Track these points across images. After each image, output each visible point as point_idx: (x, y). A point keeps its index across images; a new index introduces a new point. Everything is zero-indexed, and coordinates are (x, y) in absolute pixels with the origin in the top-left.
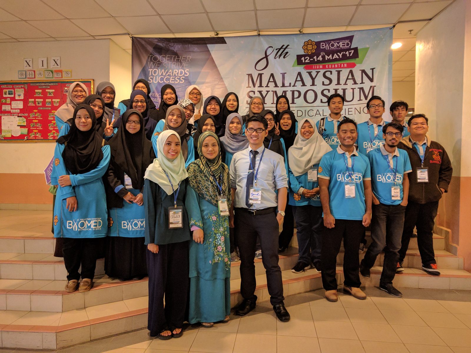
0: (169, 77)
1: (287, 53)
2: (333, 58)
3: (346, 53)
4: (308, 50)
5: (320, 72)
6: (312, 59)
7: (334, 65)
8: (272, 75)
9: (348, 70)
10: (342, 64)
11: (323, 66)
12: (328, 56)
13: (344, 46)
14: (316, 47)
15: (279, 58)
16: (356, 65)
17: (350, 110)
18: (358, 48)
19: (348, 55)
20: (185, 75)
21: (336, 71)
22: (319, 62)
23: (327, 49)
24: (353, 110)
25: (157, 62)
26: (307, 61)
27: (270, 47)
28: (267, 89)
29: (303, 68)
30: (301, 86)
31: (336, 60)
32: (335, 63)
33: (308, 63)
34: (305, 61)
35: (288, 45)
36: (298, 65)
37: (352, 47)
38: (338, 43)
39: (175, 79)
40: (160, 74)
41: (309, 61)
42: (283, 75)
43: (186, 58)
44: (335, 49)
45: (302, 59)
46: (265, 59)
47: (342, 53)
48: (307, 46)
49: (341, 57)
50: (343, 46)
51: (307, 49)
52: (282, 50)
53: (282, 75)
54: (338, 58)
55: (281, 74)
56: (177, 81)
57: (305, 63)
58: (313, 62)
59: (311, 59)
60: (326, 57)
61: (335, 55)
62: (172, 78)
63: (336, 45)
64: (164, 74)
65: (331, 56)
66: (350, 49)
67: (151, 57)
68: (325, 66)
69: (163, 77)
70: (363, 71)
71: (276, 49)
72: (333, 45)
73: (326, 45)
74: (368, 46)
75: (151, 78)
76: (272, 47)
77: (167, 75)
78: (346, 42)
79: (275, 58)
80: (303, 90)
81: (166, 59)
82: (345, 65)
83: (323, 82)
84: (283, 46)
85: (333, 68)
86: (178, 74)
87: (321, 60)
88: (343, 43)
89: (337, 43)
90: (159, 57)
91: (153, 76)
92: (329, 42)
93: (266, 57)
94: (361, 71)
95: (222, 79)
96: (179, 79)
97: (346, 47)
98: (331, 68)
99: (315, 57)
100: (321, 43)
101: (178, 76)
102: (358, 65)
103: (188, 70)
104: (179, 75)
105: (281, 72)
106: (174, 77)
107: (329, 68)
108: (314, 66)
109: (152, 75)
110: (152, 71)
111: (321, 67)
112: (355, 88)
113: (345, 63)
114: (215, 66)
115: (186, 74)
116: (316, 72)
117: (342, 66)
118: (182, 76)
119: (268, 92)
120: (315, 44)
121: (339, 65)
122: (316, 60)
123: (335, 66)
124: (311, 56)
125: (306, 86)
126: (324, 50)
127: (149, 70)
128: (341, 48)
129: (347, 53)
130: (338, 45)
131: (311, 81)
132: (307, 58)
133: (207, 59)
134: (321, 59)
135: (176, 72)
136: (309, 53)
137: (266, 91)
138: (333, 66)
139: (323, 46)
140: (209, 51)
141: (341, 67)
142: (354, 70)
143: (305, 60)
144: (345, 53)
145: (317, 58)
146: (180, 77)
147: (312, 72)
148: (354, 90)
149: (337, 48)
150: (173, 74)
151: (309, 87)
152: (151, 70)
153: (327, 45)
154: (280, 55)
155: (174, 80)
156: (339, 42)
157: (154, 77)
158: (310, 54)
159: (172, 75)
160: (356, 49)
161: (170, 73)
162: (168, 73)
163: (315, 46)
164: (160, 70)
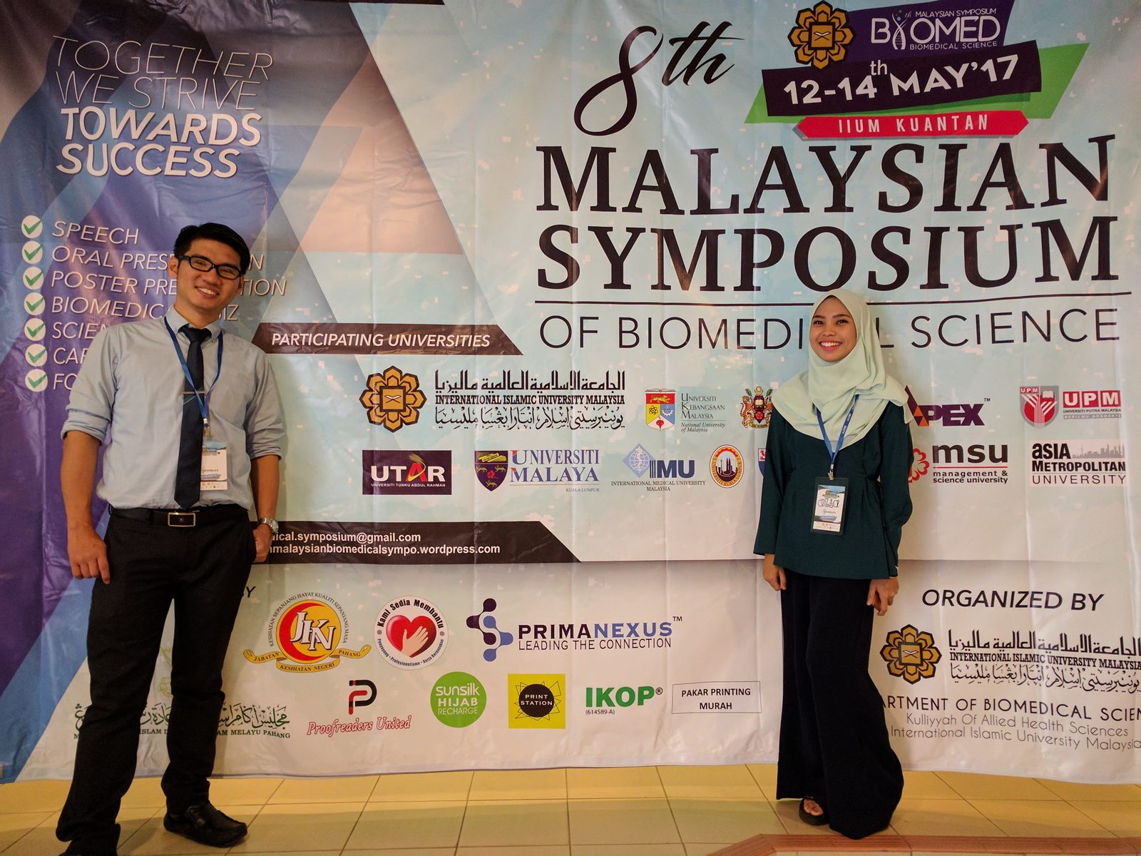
0: (161, 148)
1: (720, 59)
2: (927, 89)
3: (984, 68)
4: (816, 49)
5: (869, 148)
6: (833, 92)
7: (934, 119)
8: (653, 159)
9: (993, 144)
10: (969, 118)
11: (882, 120)
12: (905, 80)
13: (974, 34)
14: (850, 35)
15: (686, 81)
16: (1026, 123)
17: (999, 321)
18: (1040, 46)
19: (993, 78)
20: (242, 141)
21: (942, 147)
22: (861, 103)
23: (899, 46)
24: (1015, 321)
25: (97, 73)
26: (808, 99)
27: (642, 29)
28: (634, 220)
29: (794, 130)
30: (786, 210)
31: (938, 97)
32: (937, 110)
33: (812, 108)
34: (800, 97)
35: (725, 25)
36: (770, 114)
37: (1007, 42)
38: (948, 22)
39: (190, 159)
40: (115, 133)
41: (819, 100)
42: (704, 158)
43: (248, 61)
44: (931, 47)
45: (787, 89)
46: (620, 85)
47: (964, 67)
48: (810, 30)
49: (960, 84)
50: (967, 35)
51: (809, 42)
52: (697, 45)
53: (696, 157)
54: (947, 87)
55: (693, 152)
56: (201, 167)
57: (801, 109)
58: (836, 104)
59: (827, 93)
60: (896, 82)
61: (935, 74)
62: (177, 154)
63: (936, 28)
64: (135, 134)
65: (914, 79)
66: (999, 50)
67: (70, 48)
68: (893, 120)
69: (131, 147)
70: (1057, 152)
71: (672, 42)
72: (923, 31)
73: (893, 28)
74: (1081, 38)
75: (71, 152)
76: (654, 31)
77: (151, 137)
78: (983, 18)
79: (667, 80)
80: (793, 229)
81: (144, 59)
82: (983, 122)
83: (883, 196)
84: (703, 25)
85: (929, 134)
86: (206, 132)
87: (872, 96)
88: (968, 24)
89: (942, 20)
90: (113, 52)
91: (86, 142)
92: (909, 15)
93: (626, 74)
94: (1044, 151)
95: (420, 162)
96: (213, 158)
97: (981, 39)
98: (921, 133)
99: (845, 84)
100: (874, 20)
101: (205, 144)
102: (1033, 124)
103: (258, 117)
104: (212, 141)
105: (694, 148)
106: (188, 149)
107: (908, 133)
108: (843, 121)
109: (78, 135)
110: (76, 116)
111: (874, 126)
112: (1020, 226)
113: (983, 113)
114: (388, 106)
115: (248, 136)
116: (853, 148)
117: (969, 124)
118: (226, 146)
119: (636, 232)
120: (844, 21)
121: (955, 118)
122: (849, 97)
123: (934, 124)
124: (828, 77)
125: (807, 210)
126: (885, 52)
127: (64, 111)
128: (960, 44)
129: (989, 66)
130: (948, 32)
131: (829, 188)
132: (810, 88)
133: (352, 72)
134: (872, 92)
135: (195, 123)
136: (816, 63)
137: (628, 230)
138: (928, 125)
139: (883, 34)
140: (358, 33)
141: (962, 131)
142: (1015, 142)
143: (802, 93)
144: (980, 65)
145: (854, 86)
146: (219, 148)
147: (833, 148)
148: (1017, 232)
149: (943, 46)
150: (179, 134)
151: (817, 216)
152: (71, 112)
153: (900, 28)
154: (691, 70)
155: (184, 160)
156: (952, 19)
157: (91, 147)
158: (821, 65)
159: (174, 138)
160: (1028, 52)
161: (166, 127)
162: (158, 130)
163: (847, 31)
164: (113, 111)
